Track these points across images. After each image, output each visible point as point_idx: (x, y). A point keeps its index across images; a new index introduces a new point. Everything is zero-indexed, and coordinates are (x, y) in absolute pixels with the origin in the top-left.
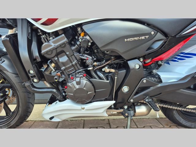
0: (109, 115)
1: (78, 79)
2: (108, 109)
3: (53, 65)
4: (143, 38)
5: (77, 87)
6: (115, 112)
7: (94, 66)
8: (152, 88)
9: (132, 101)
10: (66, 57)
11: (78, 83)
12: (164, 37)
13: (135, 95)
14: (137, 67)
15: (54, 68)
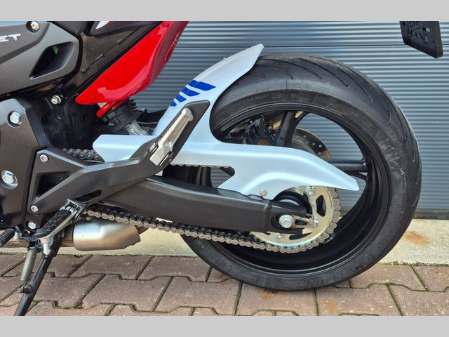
9: (34, 208)
14: (15, 119)
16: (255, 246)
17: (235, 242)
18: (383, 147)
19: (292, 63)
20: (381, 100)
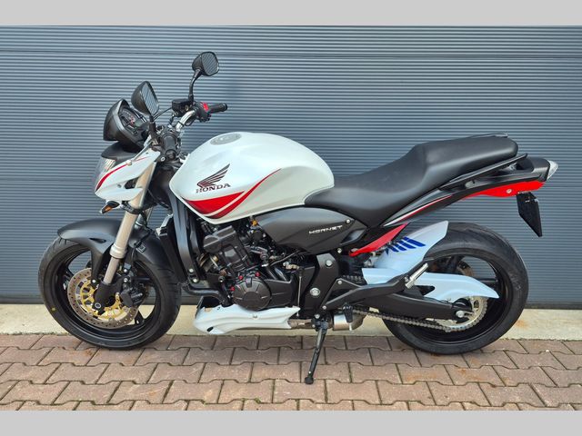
0: (293, 328)
1: (248, 281)
2: (291, 318)
3: (215, 258)
4: (334, 228)
5: (248, 290)
6: (302, 323)
7: (270, 261)
8: (351, 292)
9: (324, 307)
10: (233, 250)
11: (249, 285)
12: (363, 226)
13: (329, 300)
14: (329, 263)
15: (217, 262)
16: (437, 327)
17: (418, 324)
18: (511, 275)
19: (464, 233)
20: (510, 252)
